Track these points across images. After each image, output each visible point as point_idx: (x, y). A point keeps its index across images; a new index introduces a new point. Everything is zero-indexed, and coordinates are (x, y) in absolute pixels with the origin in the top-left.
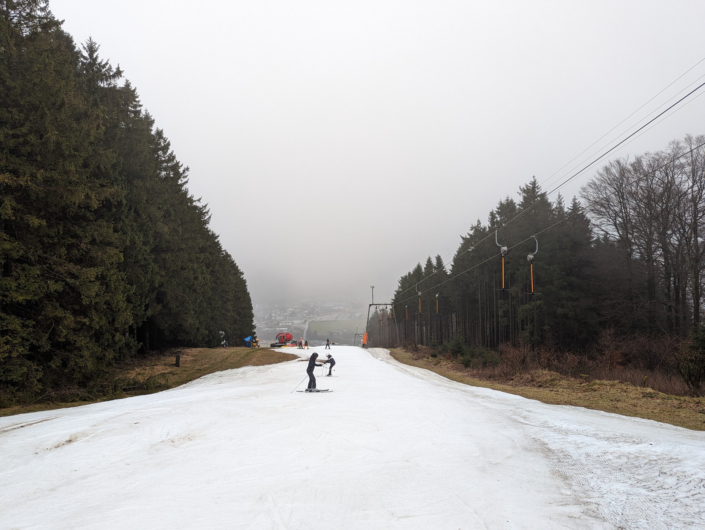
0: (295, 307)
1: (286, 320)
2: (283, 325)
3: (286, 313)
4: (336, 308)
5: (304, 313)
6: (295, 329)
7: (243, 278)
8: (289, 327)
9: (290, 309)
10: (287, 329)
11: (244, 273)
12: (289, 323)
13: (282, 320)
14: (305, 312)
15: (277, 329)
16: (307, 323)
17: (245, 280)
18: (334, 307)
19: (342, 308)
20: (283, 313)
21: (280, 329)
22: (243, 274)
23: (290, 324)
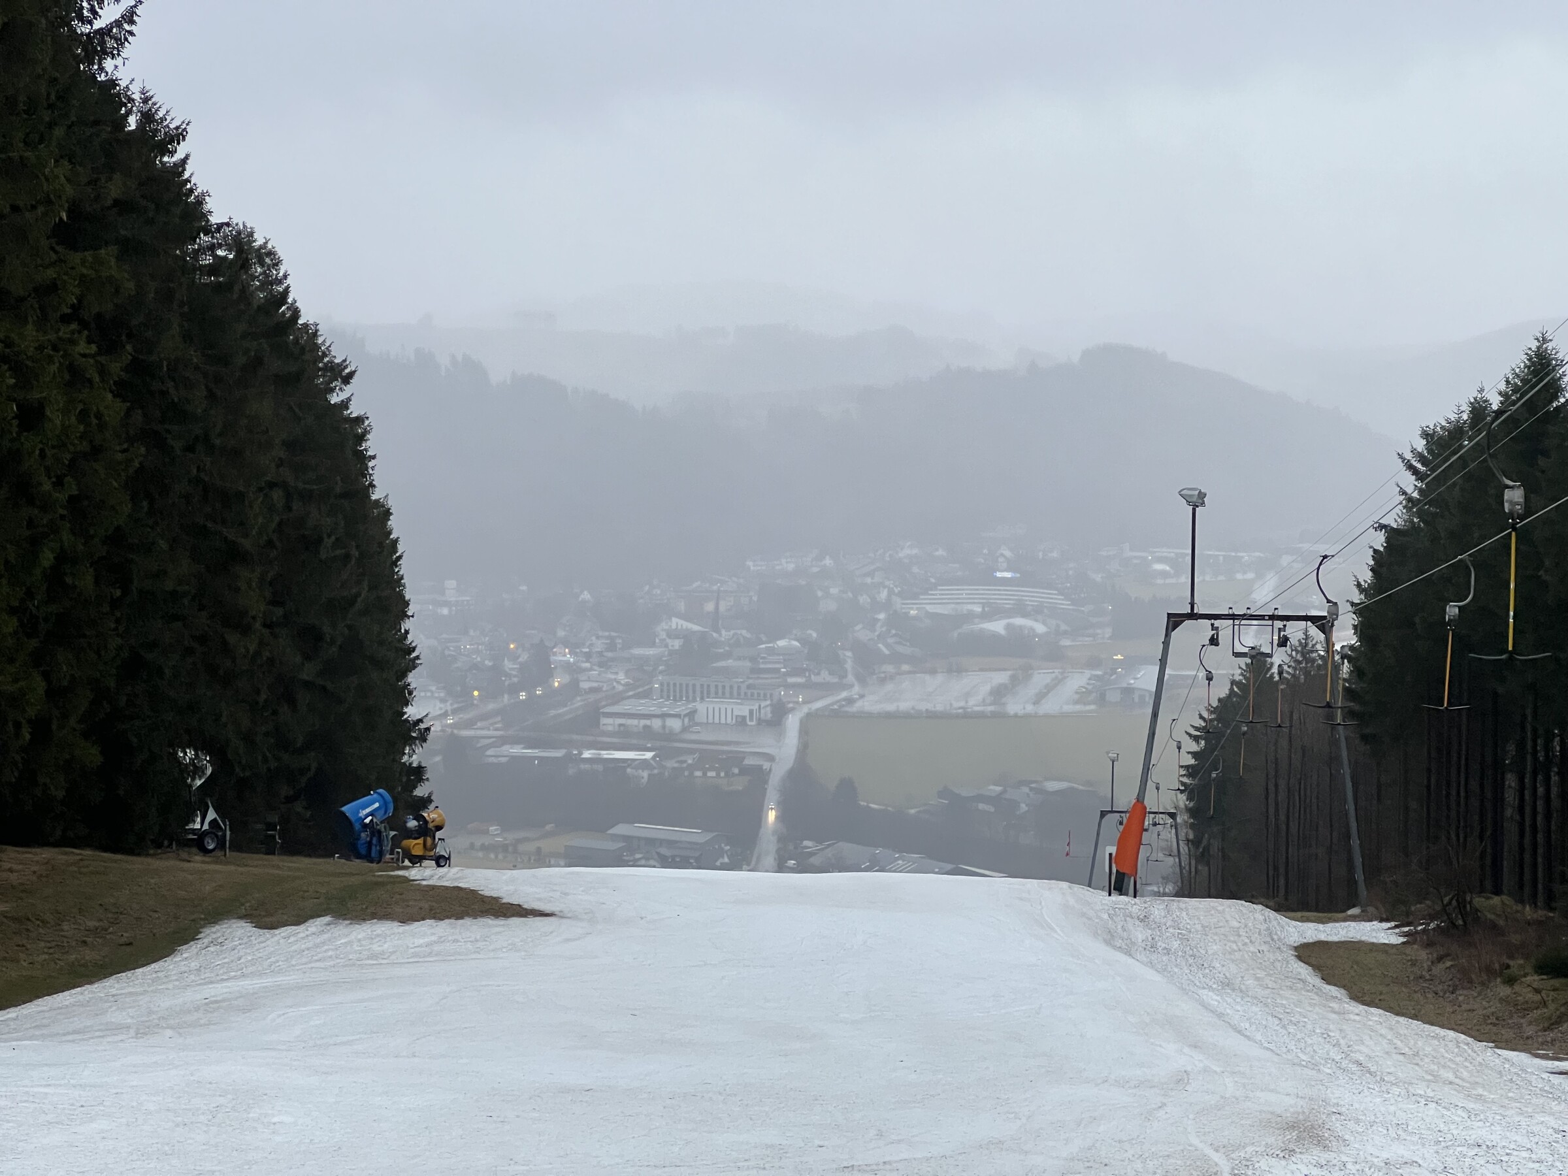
0: (710, 607)
1: (647, 695)
2: (624, 732)
3: (653, 644)
4: (998, 626)
5: (771, 651)
6: (707, 757)
7: (345, 405)
8: (663, 742)
9: (676, 623)
10: (649, 755)
11: (351, 375)
12: (663, 716)
13: (618, 697)
14: (781, 643)
15: (587, 754)
16: (793, 722)
17: (359, 420)
18: (986, 616)
19: (1040, 628)
20: (627, 645)
21: (606, 754)
22: (347, 379)
23: (675, 724)
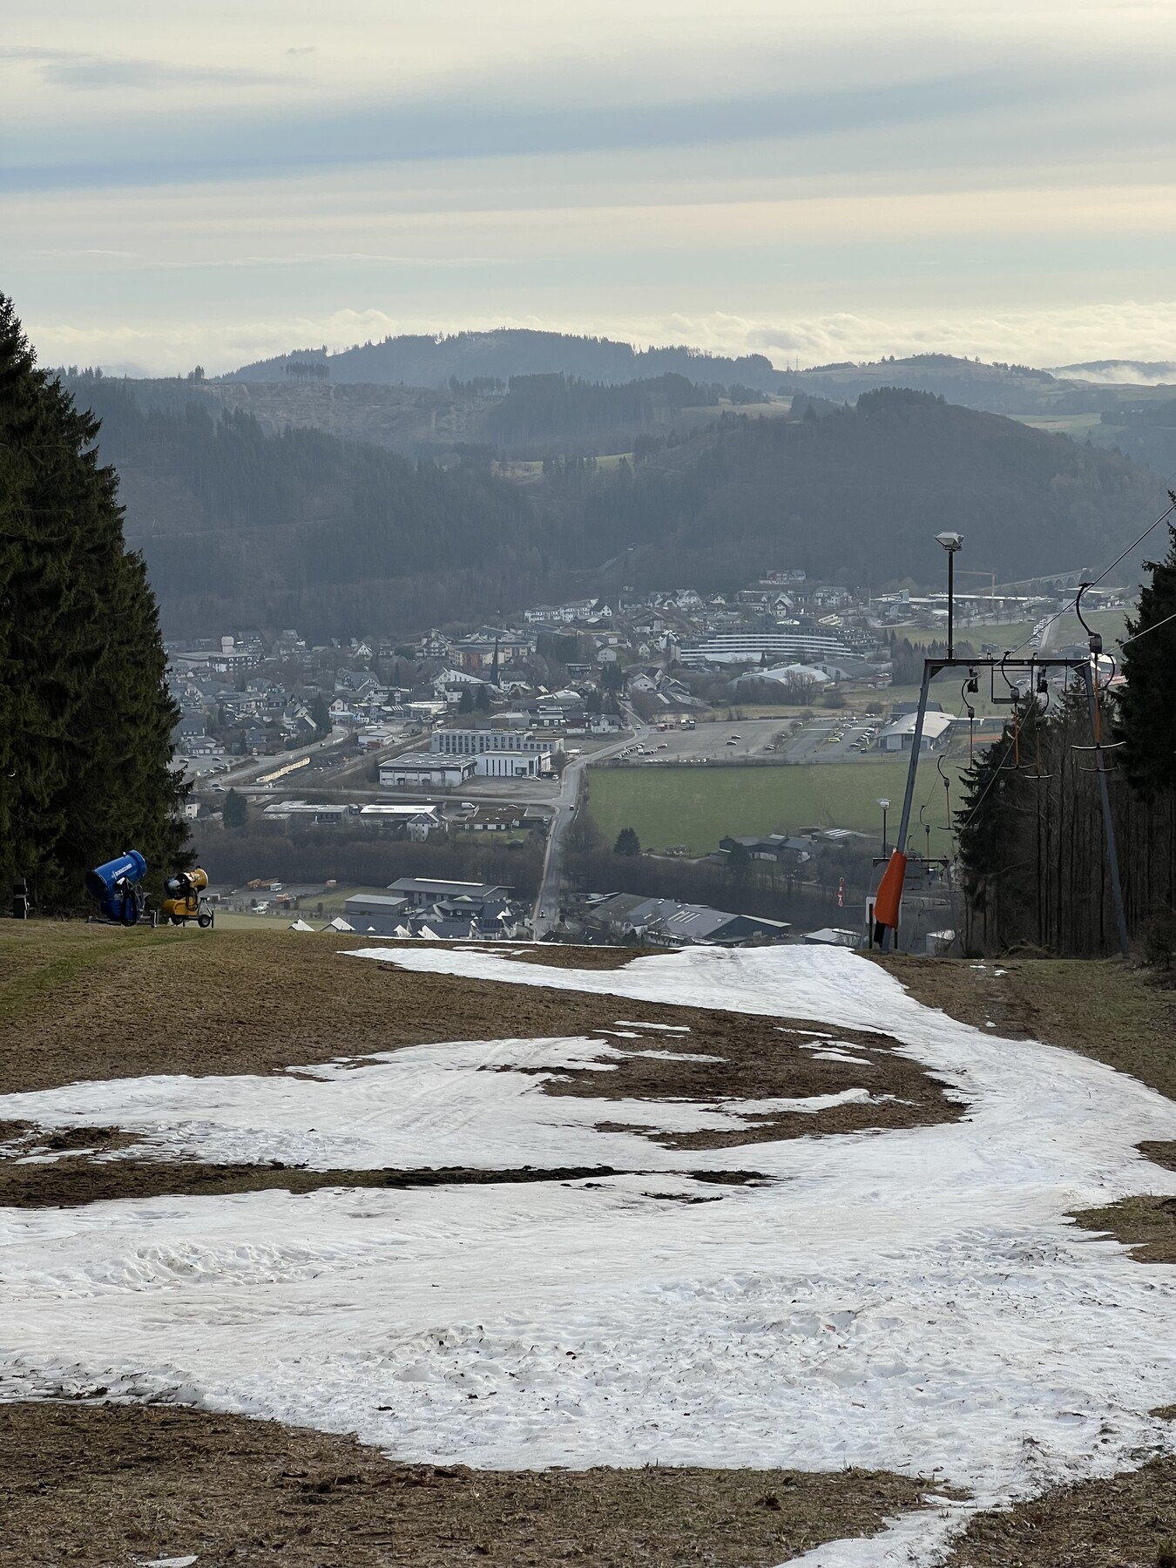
0: (488, 659)
1: (426, 749)
2: (402, 786)
3: (431, 698)
4: (778, 675)
5: (551, 702)
6: (488, 810)
8: (446, 798)
9: (454, 676)
10: (429, 809)
12: (442, 770)
13: (397, 752)
14: (560, 694)
15: (366, 809)
16: (571, 774)
18: (763, 664)
19: (820, 676)
20: (406, 699)
21: (385, 809)
23: (454, 777)
